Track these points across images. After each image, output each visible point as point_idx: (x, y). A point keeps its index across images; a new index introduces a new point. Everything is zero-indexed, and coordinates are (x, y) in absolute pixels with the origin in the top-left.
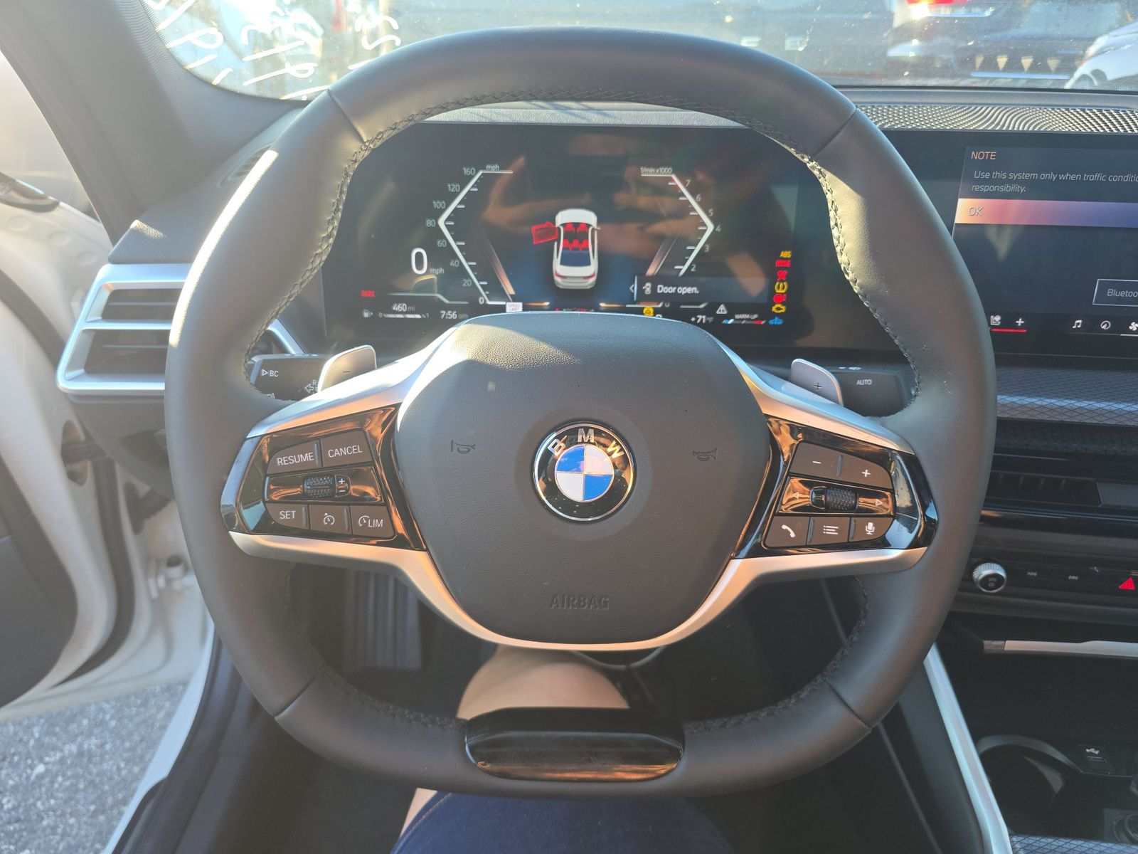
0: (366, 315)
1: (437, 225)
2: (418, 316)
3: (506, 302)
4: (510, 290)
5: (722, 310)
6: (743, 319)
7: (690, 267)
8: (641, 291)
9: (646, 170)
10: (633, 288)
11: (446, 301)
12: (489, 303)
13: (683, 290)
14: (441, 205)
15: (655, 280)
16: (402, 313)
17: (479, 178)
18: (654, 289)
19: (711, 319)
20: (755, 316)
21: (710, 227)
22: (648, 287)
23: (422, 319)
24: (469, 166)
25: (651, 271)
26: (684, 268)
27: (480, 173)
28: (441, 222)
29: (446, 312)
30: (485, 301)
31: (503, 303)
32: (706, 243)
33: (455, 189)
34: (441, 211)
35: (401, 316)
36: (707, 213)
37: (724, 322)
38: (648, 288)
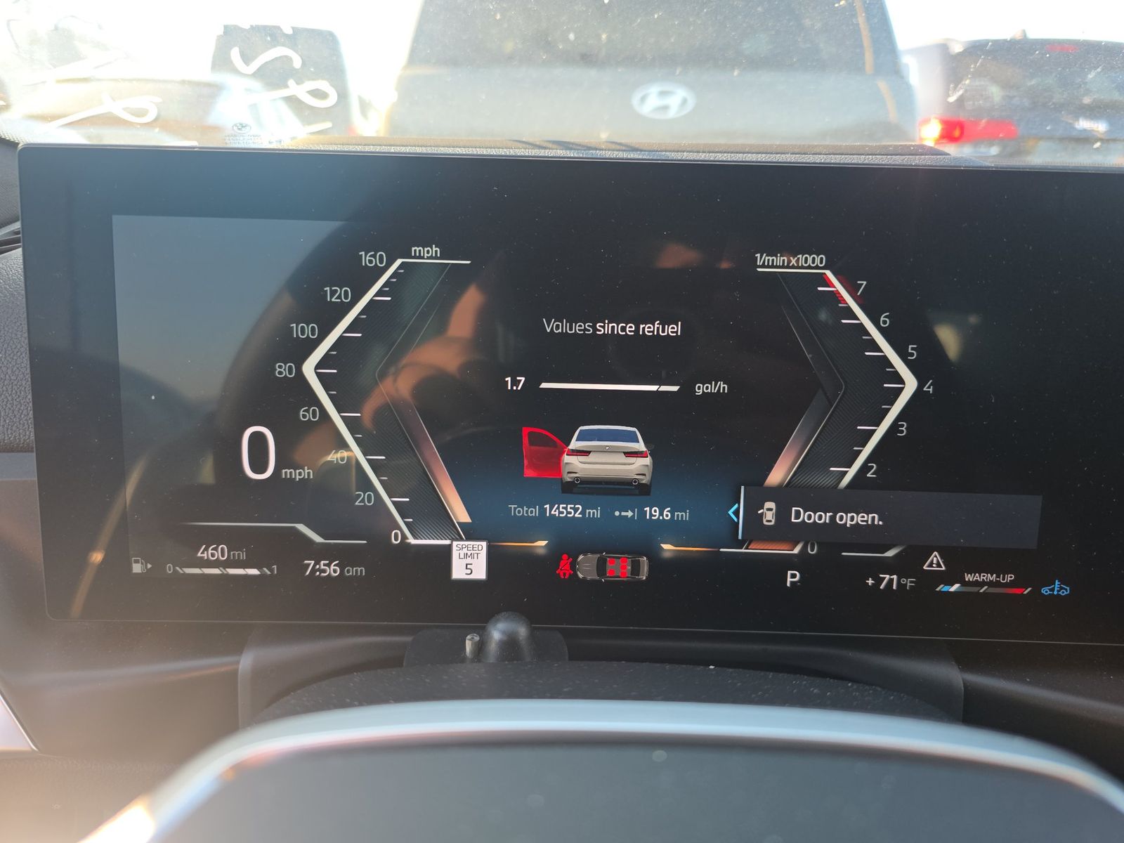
0: (137, 568)
1: (300, 374)
2: (254, 572)
3: (453, 540)
4: (460, 514)
5: (935, 561)
6: (983, 584)
7: (865, 468)
8: (753, 517)
9: (768, 259)
10: (737, 513)
11: (318, 539)
12: (412, 541)
13: (847, 519)
14: (308, 331)
15: (785, 496)
16: (216, 564)
17: (394, 275)
18: (783, 514)
19: (909, 583)
20: (1010, 578)
21: (911, 384)
22: (770, 510)
23: (262, 576)
24: (372, 247)
25: (778, 475)
26: (852, 472)
27: (399, 262)
28: (309, 368)
29: (317, 563)
30: (404, 537)
31: (447, 542)
32: (900, 417)
33: (339, 297)
34: (313, 345)
35: (216, 571)
36: (903, 355)
37: (942, 588)
38: (769, 513)
